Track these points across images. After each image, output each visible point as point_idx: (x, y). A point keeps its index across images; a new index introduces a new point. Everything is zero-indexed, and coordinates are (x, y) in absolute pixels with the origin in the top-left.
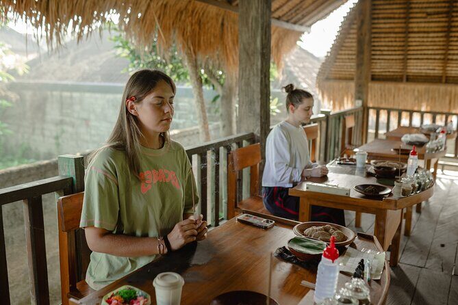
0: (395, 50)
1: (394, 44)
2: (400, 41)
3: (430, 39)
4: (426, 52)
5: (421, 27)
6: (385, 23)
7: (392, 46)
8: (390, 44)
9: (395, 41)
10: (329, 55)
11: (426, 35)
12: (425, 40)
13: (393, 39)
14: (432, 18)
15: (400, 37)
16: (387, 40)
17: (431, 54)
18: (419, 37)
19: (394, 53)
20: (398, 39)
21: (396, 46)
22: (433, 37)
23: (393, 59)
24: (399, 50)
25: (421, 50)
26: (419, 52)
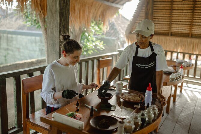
0: (165, 19)
1: (165, 15)
2: (168, 14)
3: (184, 14)
4: (182, 20)
5: (179, 7)
6: (160, 4)
7: (164, 17)
8: (163, 15)
9: (166, 14)
11: (182, 11)
12: (181, 14)
13: (165, 13)
14: (185, 2)
15: (168, 12)
16: (161, 13)
17: (184, 22)
18: (178, 12)
19: (164, 20)
20: (167, 13)
21: (166, 17)
22: (185, 12)
23: (164, 24)
24: (167, 19)
25: (179, 19)
26: (178, 20)
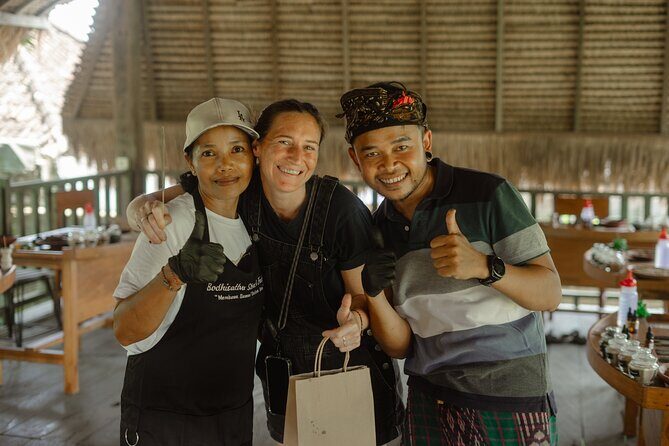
0: (192, 63)
1: (190, 51)
2: (198, 47)
3: (246, 44)
4: (243, 67)
5: (231, 22)
6: (170, 13)
7: (186, 55)
8: (182, 51)
9: (191, 46)
10: (79, 70)
11: (238, 36)
12: (239, 44)
13: (186, 43)
14: (244, 6)
15: (198, 39)
16: (176, 43)
17: (252, 71)
18: (229, 40)
19: (190, 68)
20: (194, 43)
21: (194, 55)
22: (251, 40)
23: (190, 80)
24: (199, 63)
25: (236, 63)
26: (232, 67)
